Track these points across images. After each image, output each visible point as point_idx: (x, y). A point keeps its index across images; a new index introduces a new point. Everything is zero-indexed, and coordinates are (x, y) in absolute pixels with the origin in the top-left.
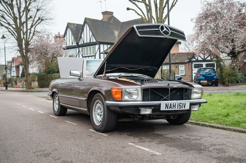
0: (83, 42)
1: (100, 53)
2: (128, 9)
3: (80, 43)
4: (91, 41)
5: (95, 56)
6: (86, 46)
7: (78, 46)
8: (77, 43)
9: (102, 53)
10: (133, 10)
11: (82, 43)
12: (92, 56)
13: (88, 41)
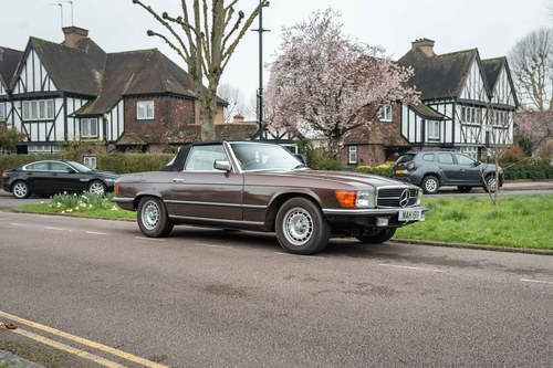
0: (25, 89)
1: (66, 117)
2: (150, 33)
3: (16, 92)
4: (46, 89)
5: (54, 121)
6: (30, 99)
7: (12, 98)
8: (10, 92)
9: (70, 116)
10: (161, 36)
11: (22, 91)
12: (46, 121)
13: (38, 89)
